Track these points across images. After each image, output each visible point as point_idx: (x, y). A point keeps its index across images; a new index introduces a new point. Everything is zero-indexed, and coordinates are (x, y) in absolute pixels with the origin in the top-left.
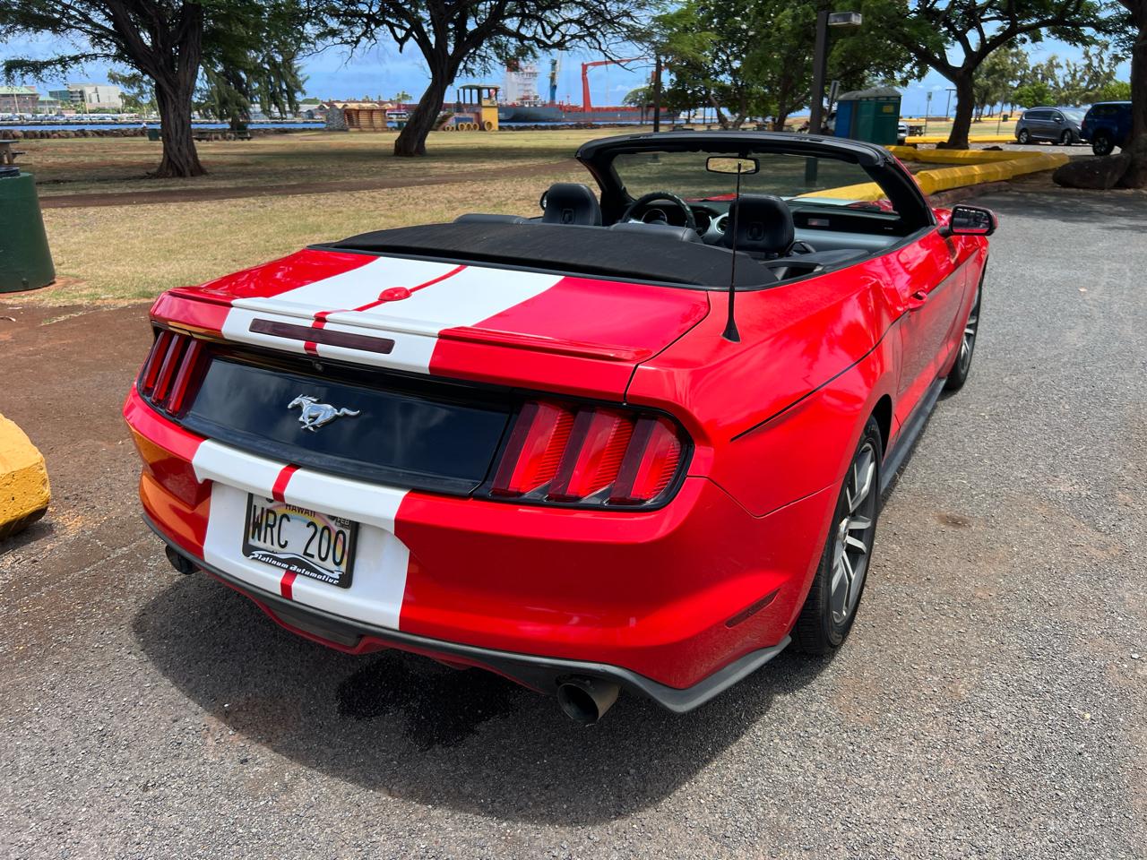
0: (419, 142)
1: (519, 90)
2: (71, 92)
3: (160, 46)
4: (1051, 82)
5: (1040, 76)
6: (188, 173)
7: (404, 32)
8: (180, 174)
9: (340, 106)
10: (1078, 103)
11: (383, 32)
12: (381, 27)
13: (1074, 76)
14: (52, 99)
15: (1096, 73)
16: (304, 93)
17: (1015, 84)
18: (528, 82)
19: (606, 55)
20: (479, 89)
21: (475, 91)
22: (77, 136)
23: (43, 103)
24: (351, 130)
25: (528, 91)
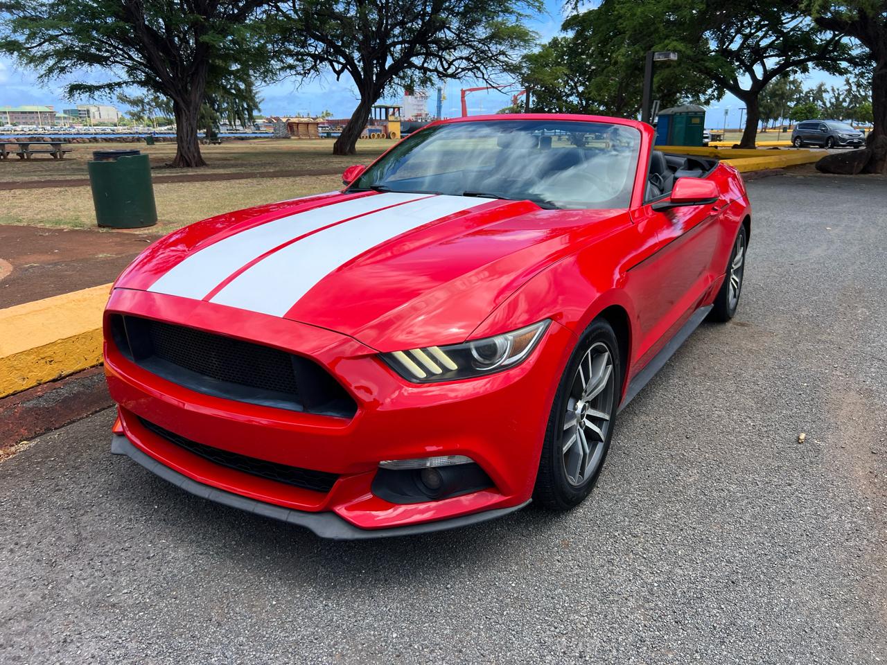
0: (351, 145)
1: (414, 109)
2: (80, 111)
3: (180, 76)
4: (820, 103)
5: (811, 98)
6: (193, 164)
7: (340, 66)
8: (188, 165)
9: (284, 120)
10: (841, 118)
11: (325, 67)
12: (324, 63)
13: (837, 99)
14: (66, 116)
15: (855, 96)
16: (260, 111)
17: (792, 104)
18: (421, 103)
19: (487, 82)
20: (387, 109)
21: (383, 110)
22: (90, 141)
23: (59, 118)
24: (292, 137)
25: (421, 110)
